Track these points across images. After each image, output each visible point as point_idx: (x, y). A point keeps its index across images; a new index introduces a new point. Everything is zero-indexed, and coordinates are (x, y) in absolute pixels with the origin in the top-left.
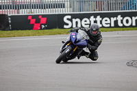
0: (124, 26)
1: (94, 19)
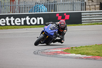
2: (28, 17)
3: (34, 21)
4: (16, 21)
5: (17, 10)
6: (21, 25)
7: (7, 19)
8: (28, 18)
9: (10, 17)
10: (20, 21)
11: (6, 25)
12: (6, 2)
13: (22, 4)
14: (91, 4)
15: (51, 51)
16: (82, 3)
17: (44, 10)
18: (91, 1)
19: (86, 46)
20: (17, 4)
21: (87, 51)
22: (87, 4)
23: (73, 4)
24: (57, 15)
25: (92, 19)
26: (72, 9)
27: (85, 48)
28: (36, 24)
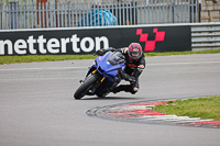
0: (82, 52)
1: (35, 41)
2: (75, 36)
3: (87, 45)
4: (49, 46)
5: (51, 20)
6: (60, 53)
7: (31, 40)
8: (75, 39)
9: (36, 35)
10: (57, 45)
11: (28, 53)
12: (28, 3)
13: (63, 9)
14: (211, 8)
15: (125, 108)
16: (193, 5)
17: (110, 21)
18: (211, 3)
19: (200, 99)
20: (52, 8)
21: (202, 110)
22: (203, 8)
23: (172, 8)
24: (139, 32)
25: (213, 39)
26: (171, 20)
27: (198, 103)
28: (93, 52)
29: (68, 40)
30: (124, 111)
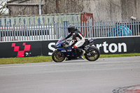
2: (105, 43)
12: (75, 22)
13: (97, 25)
17: (128, 33)
20: (90, 25)
28: (117, 52)
29: (101, 45)
30: (136, 90)
